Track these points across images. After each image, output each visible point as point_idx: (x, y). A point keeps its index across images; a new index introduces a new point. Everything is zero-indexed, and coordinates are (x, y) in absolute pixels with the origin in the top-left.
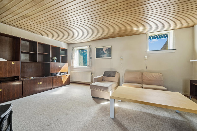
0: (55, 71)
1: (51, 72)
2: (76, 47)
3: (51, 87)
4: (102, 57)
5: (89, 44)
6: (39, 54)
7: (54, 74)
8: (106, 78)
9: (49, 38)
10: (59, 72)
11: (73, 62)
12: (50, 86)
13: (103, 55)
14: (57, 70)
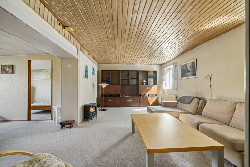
0: (143, 92)
1: (140, 93)
2: (166, 67)
3: (139, 106)
4: (186, 76)
5: (174, 61)
6: (130, 79)
7: (142, 95)
8: (180, 105)
9: (141, 65)
10: (148, 93)
11: (163, 84)
12: (137, 104)
13: (188, 74)
14: (145, 92)
